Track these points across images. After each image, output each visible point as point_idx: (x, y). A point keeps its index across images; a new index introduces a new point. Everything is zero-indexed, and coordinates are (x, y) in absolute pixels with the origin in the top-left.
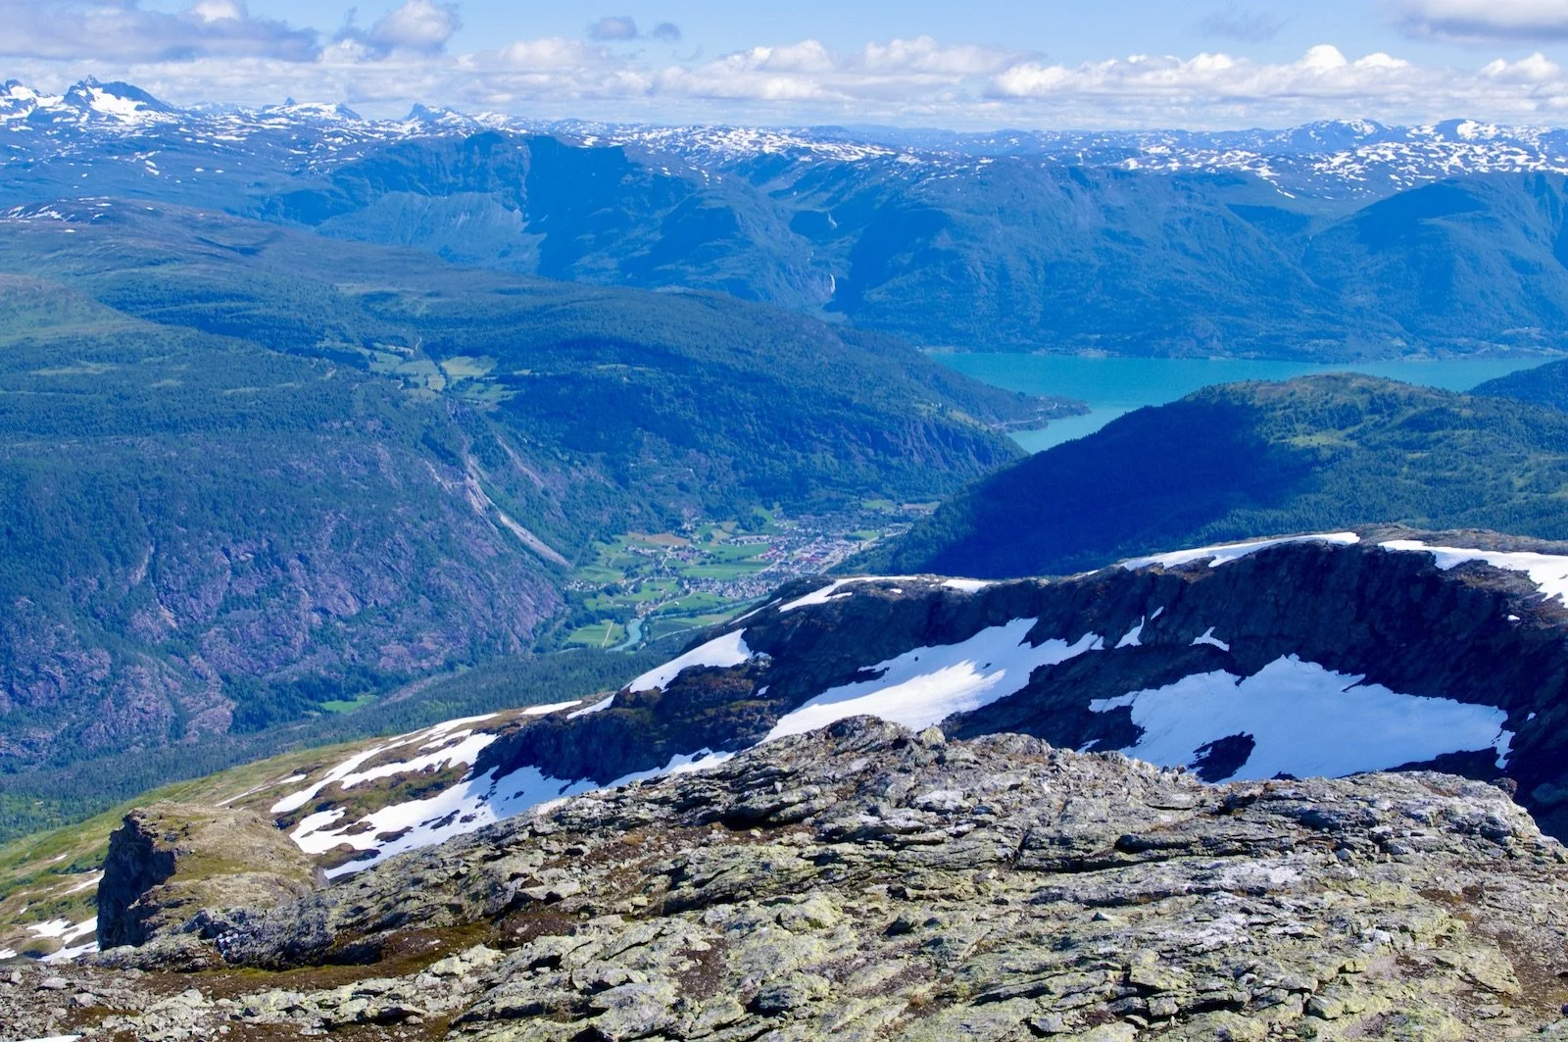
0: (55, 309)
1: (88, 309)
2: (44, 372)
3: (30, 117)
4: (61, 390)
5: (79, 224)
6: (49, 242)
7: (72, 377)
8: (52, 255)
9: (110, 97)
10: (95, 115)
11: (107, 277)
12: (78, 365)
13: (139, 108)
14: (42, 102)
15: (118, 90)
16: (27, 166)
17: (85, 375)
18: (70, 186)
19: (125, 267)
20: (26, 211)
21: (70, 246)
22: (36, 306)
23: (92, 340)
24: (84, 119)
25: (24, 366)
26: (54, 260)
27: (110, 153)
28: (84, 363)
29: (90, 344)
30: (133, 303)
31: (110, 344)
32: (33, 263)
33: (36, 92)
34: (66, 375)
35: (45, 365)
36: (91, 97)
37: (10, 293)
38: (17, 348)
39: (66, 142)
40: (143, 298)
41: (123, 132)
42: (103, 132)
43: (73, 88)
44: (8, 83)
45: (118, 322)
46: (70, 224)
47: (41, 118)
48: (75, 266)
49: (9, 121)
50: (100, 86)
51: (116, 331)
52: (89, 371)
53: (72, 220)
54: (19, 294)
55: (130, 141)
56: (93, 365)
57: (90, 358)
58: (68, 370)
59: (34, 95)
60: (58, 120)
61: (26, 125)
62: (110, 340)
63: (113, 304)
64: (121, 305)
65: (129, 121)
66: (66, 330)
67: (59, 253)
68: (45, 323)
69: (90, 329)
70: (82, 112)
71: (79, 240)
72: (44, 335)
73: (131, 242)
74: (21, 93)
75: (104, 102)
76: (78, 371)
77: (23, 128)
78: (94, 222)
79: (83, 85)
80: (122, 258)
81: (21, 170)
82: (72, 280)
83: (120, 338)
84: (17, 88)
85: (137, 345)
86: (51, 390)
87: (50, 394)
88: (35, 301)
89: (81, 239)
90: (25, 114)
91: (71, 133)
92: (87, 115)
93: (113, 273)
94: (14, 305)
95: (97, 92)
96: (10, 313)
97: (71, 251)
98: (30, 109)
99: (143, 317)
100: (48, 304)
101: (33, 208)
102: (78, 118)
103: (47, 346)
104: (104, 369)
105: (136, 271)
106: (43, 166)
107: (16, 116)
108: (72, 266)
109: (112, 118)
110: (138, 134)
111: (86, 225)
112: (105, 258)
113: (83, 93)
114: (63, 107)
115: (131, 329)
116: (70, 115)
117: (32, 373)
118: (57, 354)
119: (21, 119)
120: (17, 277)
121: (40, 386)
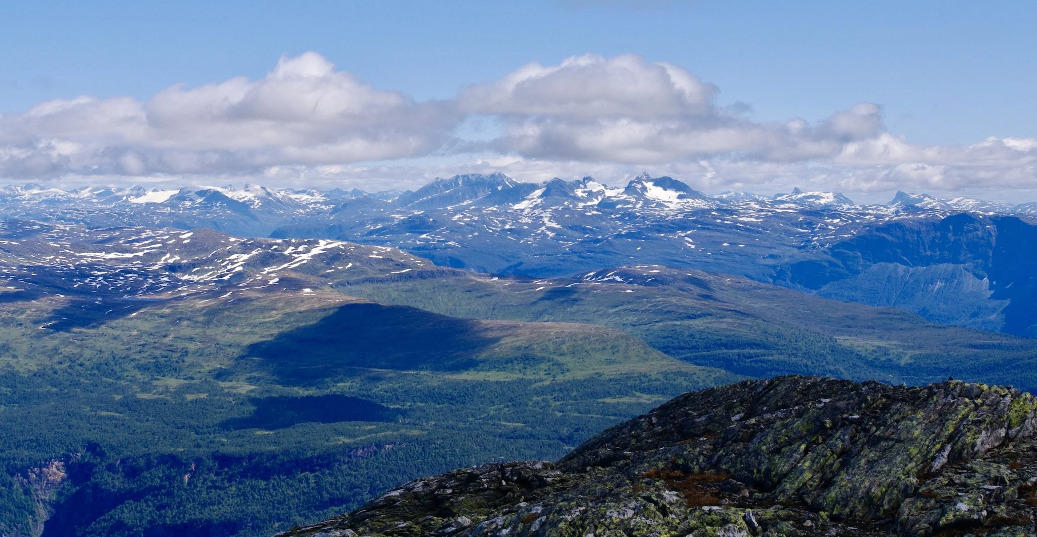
0: (618, 351)
1: (642, 352)
2: (609, 400)
3: (598, 205)
4: (620, 415)
5: (635, 286)
6: (616, 302)
7: (630, 405)
8: (614, 310)
9: (660, 189)
10: (647, 202)
11: (655, 328)
12: (634, 396)
13: (680, 197)
14: (608, 193)
15: (664, 183)
16: (598, 241)
17: (640, 404)
18: (628, 256)
19: (671, 320)
20: (596, 276)
21: (629, 303)
22: (604, 349)
23: (645, 376)
24: (638, 206)
25: (594, 395)
26: (615, 313)
27: (659, 231)
28: (638, 394)
29: (644, 379)
30: (674, 348)
31: (658, 380)
32: (601, 316)
33: (604, 185)
34: (624, 403)
35: (608, 394)
36: (645, 189)
37: (586, 338)
38: (589, 381)
39: (625, 223)
40: (682, 344)
41: (668, 216)
42: (653, 215)
43: (631, 182)
44: (585, 179)
45: (665, 362)
46: (629, 286)
47: (607, 205)
48: (632, 318)
49: (584, 207)
50: (652, 180)
51: (664, 369)
52: (643, 401)
53: (631, 283)
54: (592, 339)
55: (673, 222)
56: (645, 396)
57: (643, 391)
58: (626, 399)
59: (603, 188)
60: (619, 206)
61: (597, 210)
62: (657, 377)
63: (659, 349)
64: (666, 350)
65: (672, 206)
66: (625, 368)
67: (621, 308)
68: (610, 362)
69: (643, 368)
70: (638, 200)
71: (637, 298)
72: (609, 371)
73: (674, 300)
74: (594, 186)
75: (655, 193)
76: (633, 400)
77: (595, 212)
78: (646, 285)
79: (639, 180)
80: (667, 313)
81: (593, 245)
82: (629, 329)
83: (666, 375)
84: (591, 183)
85: (678, 381)
86: (615, 415)
87: (612, 417)
88: (603, 345)
89: (639, 298)
90: (596, 202)
91: (629, 216)
92: (641, 202)
93: (660, 324)
94: (588, 348)
95: (649, 185)
96: (585, 354)
97: (630, 306)
98: (600, 198)
99: (681, 359)
100: (612, 348)
101: (601, 274)
102: (635, 205)
103: (611, 380)
104: (654, 399)
105: (678, 323)
106: (608, 241)
107: (589, 203)
108: (630, 318)
109: (660, 205)
110: (680, 217)
111: (641, 287)
112: (655, 313)
113: (639, 186)
114: (624, 196)
115: (674, 368)
116: (629, 203)
117: (600, 400)
118: (618, 387)
119: (593, 206)
120: (591, 326)
121: (605, 410)
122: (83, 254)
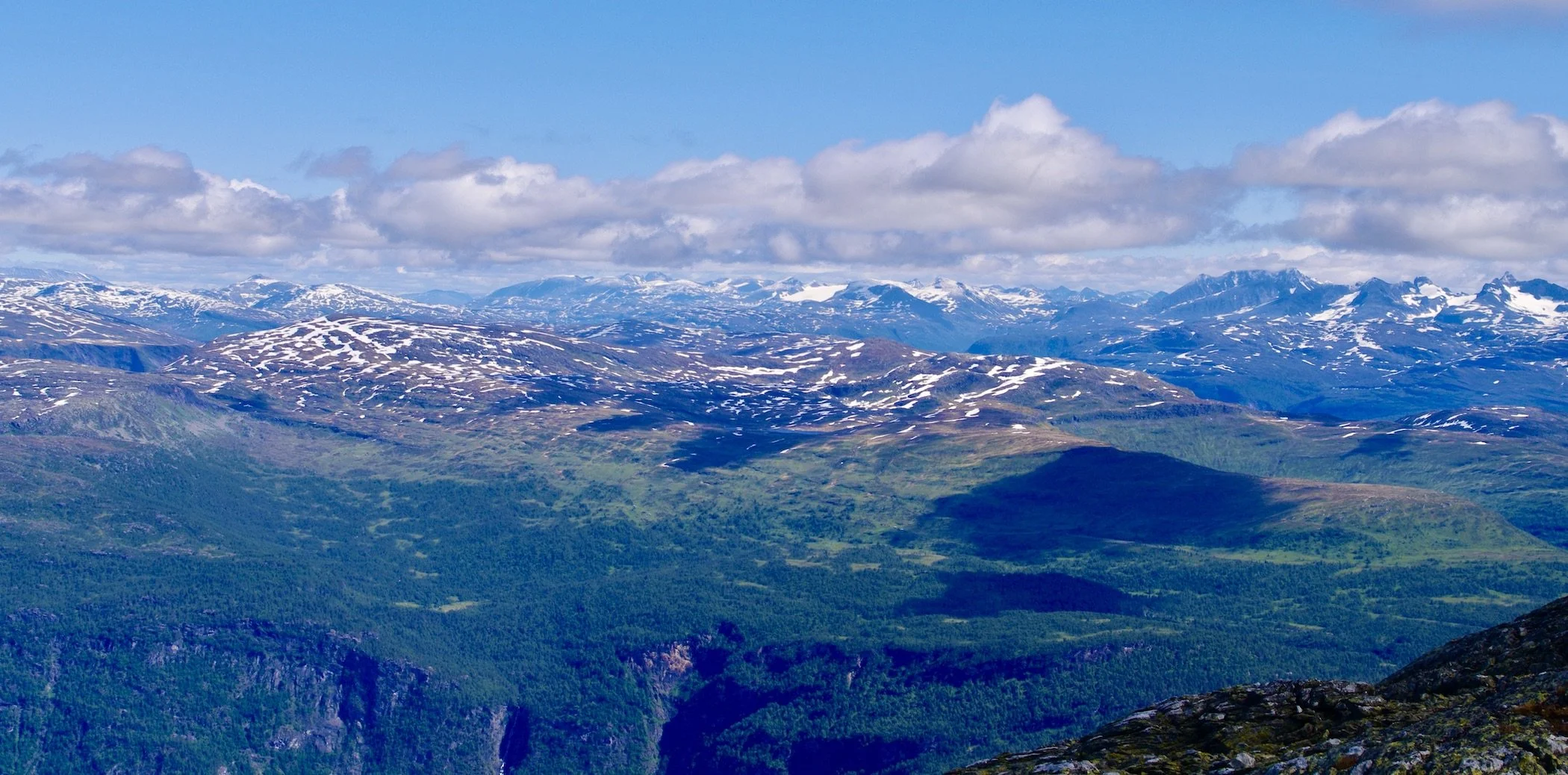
0: (1463, 530)
1: (1499, 532)
2: (1448, 599)
3: (1437, 318)
4: (1465, 622)
5: (1490, 436)
6: (1463, 458)
7: (1479, 608)
8: (1459, 470)
9: (1530, 297)
10: (1510, 315)
11: (1520, 497)
12: (1486, 594)
13: (1559, 309)
14: (1452, 301)
15: (1536, 288)
16: (1435, 369)
17: (1495, 607)
18: (1480, 393)
19: (1543, 487)
20: (1432, 419)
21: (1480, 460)
22: (1442, 525)
23: (1503, 567)
24: (1497, 320)
25: (1427, 591)
26: (1461, 474)
27: (1528, 358)
28: (1492, 592)
29: (1501, 571)
30: (1548, 529)
31: (1523, 574)
32: (1438, 477)
33: (1446, 290)
34: (1472, 605)
35: (1449, 591)
36: (1506, 296)
37: (1415, 509)
38: (1419, 570)
39: (1477, 344)
40: (1561, 524)
41: (1541, 335)
42: (1519, 335)
43: (1486, 286)
44: (1417, 280)
45: (1534, 548)
46: (1481, 435)
47: (1450, 318)
48: (1484, 483)
49: (1415, 320)
50: (1518, 284)
51: (1530, 559)
52: (1500, 603)
53: (1484, 431)
54: (1424, 510)
55: (1550, 345)
56: (1504, 596)
57: (1500, 588)
58: (1474, 600)
59: (1443, 293)
60: (1468, 320)
61: (1435, 325)
62: (1524, 569)
63: (1526, 528)
64: (1536, 530)
65: (1547, 322)
66: (1475, 553)
67: (1468, 467)
68: (1451, 545)
69: (1500, 555)
70: (1495, 313)
71: (1492, 453)
72: (1449, 558)
73: (1549, 459)
74: (1430, 291)
75: (1521, 302)
76: (1485, 601)
77: (1432, 329)
78: (1507, 435)
79: (1498, 284)
80: (1537, 476)
81: (1427, 375)
82: (1480, 498)
83: (1535, 567)
84: (1426, 286)
85: (1554, 577)
86: (1457, 621)
87: (1453, 625)
88: (1442, 519)
89: (1494, 453)
90: (1433, 314)
91: (1486, 336)
92: (1501, 315)
93: (1527, 493)
94: (1419, 522)
95: (1513, 291)
96: (1412, 531)
97: (1482, 465)
98: (1439, 309)
99: (1558, 545)
100: (1455, 524)
101: (1439, 417)
102: (1491, 319)
103: (1451, 570)
104: (1516, 602)
105: (1555, 492)
106: (1451, 371)
107: (1423, 315)
108: (1482, 482)
109: (1529, 320)
110: (1559, 337)
111: (1499, 438)
112: (1520, 476)
113: (1498, 292)
114: (1476, 306)
115: (1548, 558)
116: (1482, 316)
117: (1434, 599)
118: (1463, 581)
119: (1428, 319)
120: (1422, 491)
121: (1443, 613)
122: (719, 368)
